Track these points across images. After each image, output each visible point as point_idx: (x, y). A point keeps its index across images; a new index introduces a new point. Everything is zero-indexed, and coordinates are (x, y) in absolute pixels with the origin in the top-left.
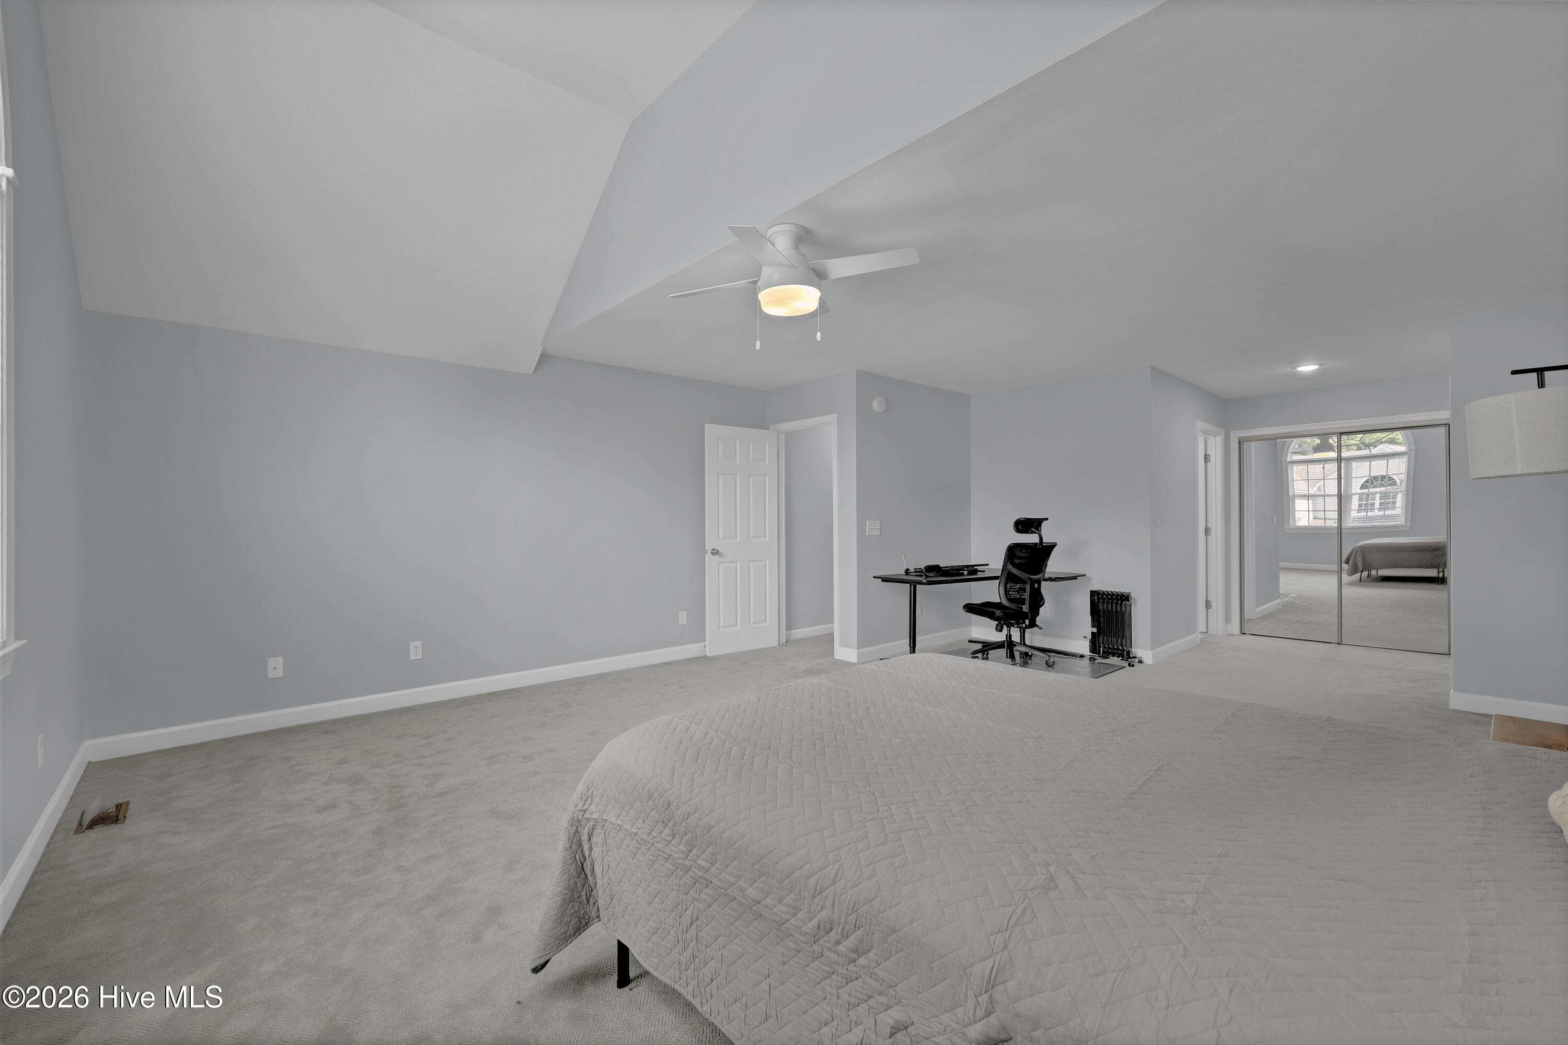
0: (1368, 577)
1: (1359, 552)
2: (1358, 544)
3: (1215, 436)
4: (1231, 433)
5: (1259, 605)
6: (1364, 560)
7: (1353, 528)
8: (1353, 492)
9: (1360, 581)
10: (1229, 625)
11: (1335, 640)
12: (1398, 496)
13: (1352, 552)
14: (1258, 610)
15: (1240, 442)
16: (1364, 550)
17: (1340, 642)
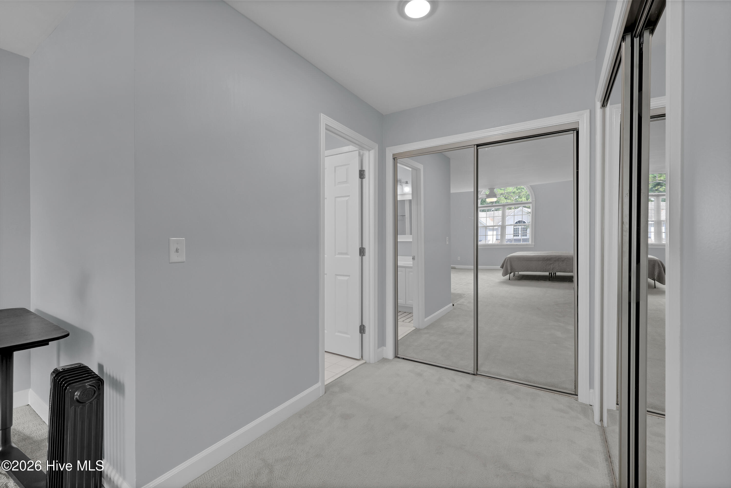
0: (514, 276)
1: (508, 261)
2: (508, 256)
3: (369, 151)
4: (387, 150)
5: (427, 315)
6: (511, 266)
7: (507, 245)
8: (506, 224)
9: (509, 280)
10: (385, 348)
11: (471, 369)
12: (528, 230)
13: (505, 261)
14: (426, 320)
15: (394, 159)
16: (511, 260)
17: (475, 373)
